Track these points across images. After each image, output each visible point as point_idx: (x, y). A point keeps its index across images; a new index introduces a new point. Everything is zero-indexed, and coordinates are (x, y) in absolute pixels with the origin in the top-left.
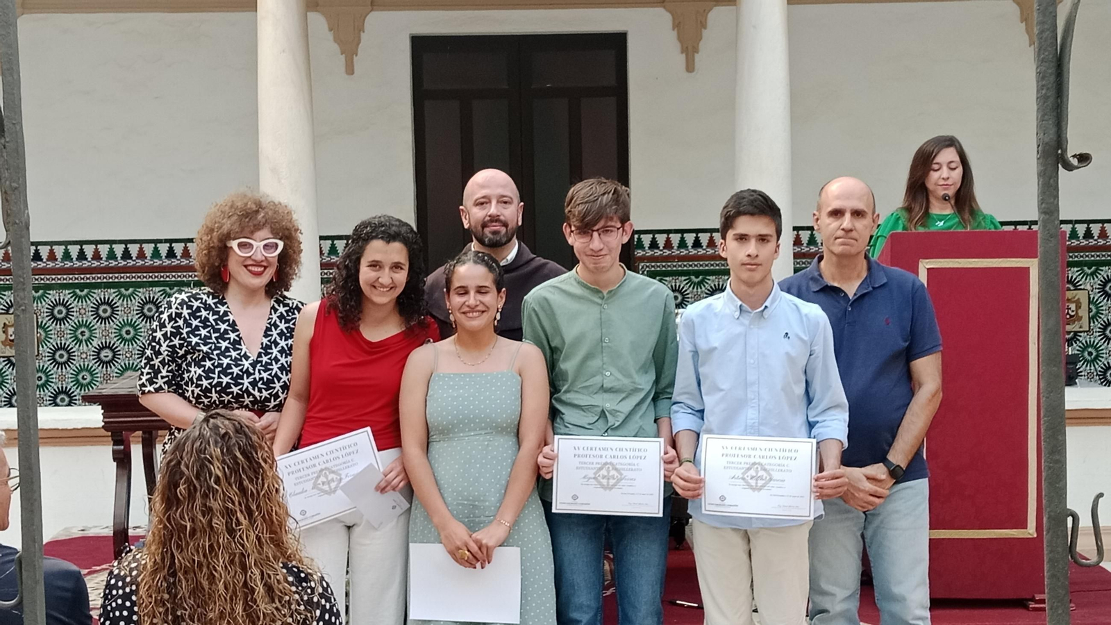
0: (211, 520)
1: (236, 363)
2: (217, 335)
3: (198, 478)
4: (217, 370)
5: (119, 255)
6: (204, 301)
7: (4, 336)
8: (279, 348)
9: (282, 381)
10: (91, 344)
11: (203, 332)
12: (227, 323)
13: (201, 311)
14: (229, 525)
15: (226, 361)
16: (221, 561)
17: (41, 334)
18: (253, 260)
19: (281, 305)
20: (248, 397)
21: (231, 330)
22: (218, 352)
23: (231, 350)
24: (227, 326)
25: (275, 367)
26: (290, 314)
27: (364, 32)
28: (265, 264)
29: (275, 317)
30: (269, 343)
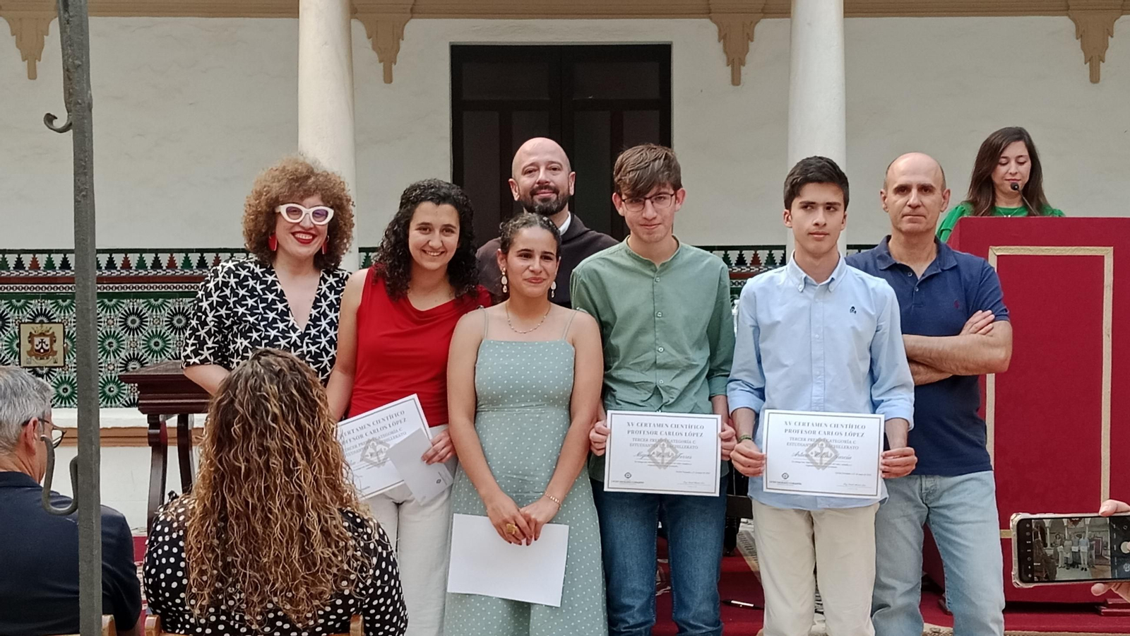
0: (267, 461)
1: (284, 335)
2: (264, 305)
3: (253, 417)
4: (264, 342)
5: (149, 264)
6: (251, 269)
7: (29, 346)
8: (328, 320)
9: (330, 355)
10: (119, 355)
11: (250, 302)
12: (275, 293)
13: (248, 281)
14: (287, 466)
15: (273, 333)
16: (278, 503)
17: (67, 345)
18: (302, 227)
19: (331, 276)
21: (278, 301)
22: (266, 323)
23: (278, 321)
24: (275, 296)
25: (324, 341)
26: (340, 285)
27: (403, 40)
28: (313, 232)
29: (324, 287)
30: (318, 315)
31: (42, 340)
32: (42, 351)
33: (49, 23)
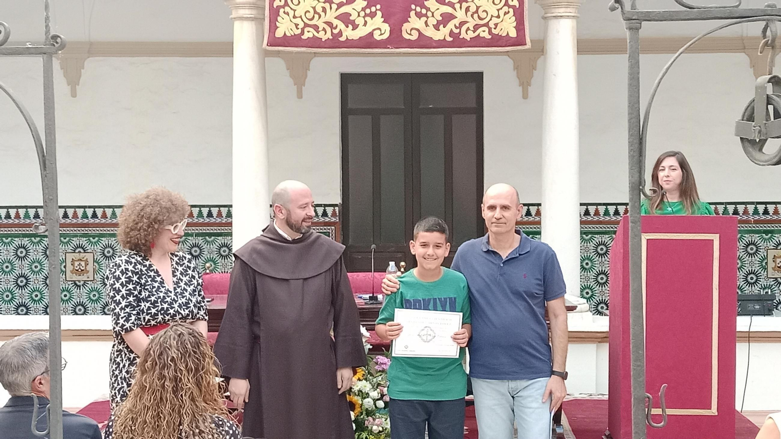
7: (72, 267)
17: (96, 266)
18: (178, 235)
20: (179, 315)
27: (309, 71)
31: (80, 263)
32: (80, 270)
33: (85, 61)
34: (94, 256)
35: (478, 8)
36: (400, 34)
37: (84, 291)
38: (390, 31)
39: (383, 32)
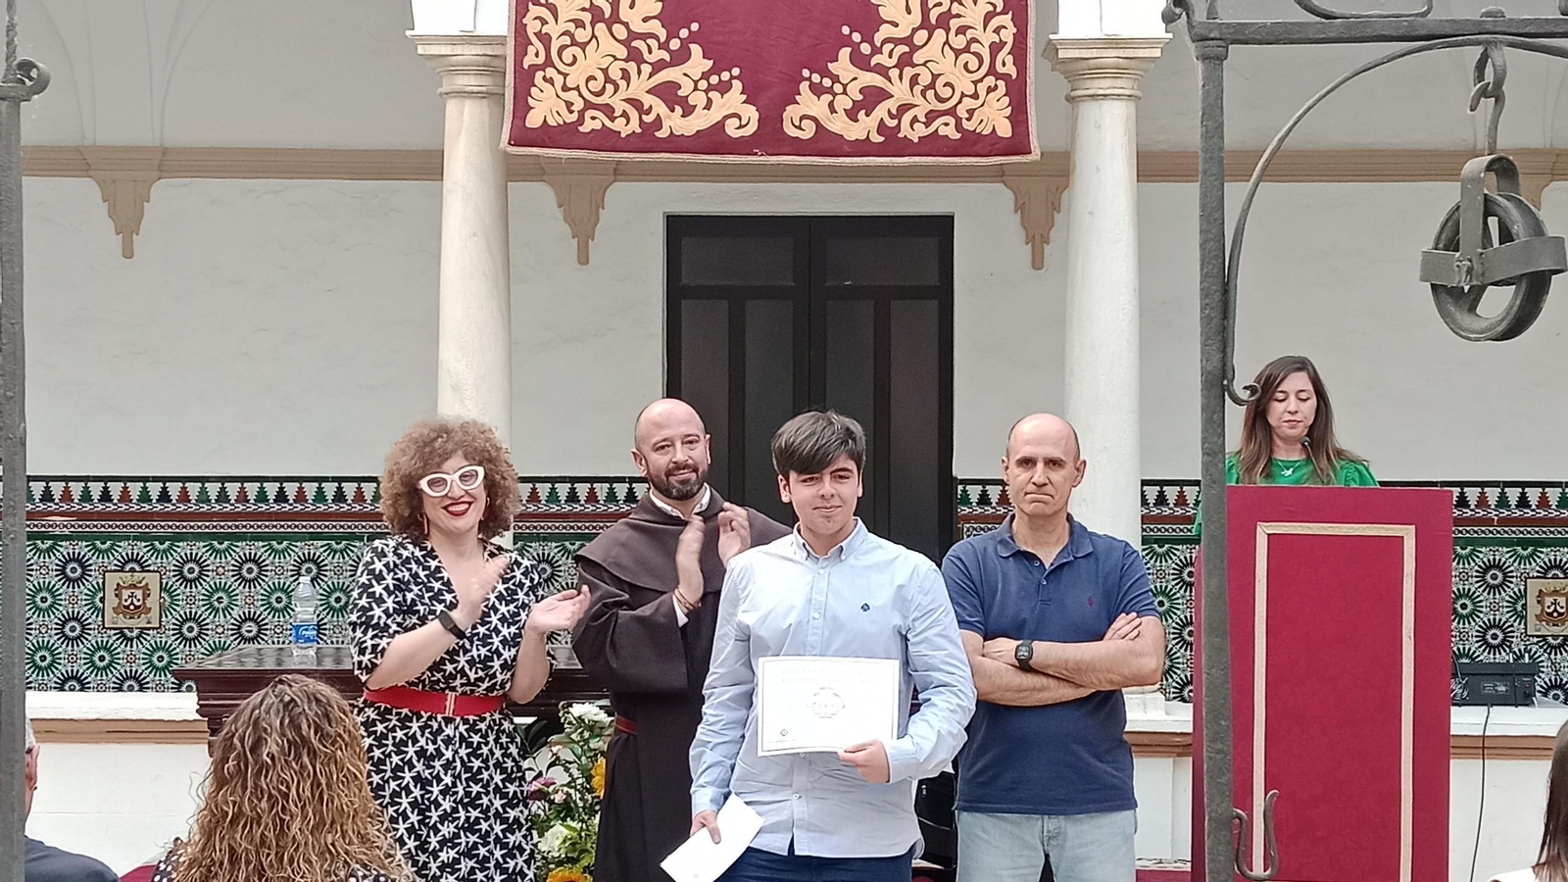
5: (271, 496)
7: (117, 600)
10: (230, 614)
17: (164, 600)
27: (603, 208)
31: (133, 593)
32: (132, 607)
33: (151, 186)
34: (161, 579)
35: (935, 77)
36: (779, 125)
37: (139, 649)
38: (759, 121)
39: (743, 123)
